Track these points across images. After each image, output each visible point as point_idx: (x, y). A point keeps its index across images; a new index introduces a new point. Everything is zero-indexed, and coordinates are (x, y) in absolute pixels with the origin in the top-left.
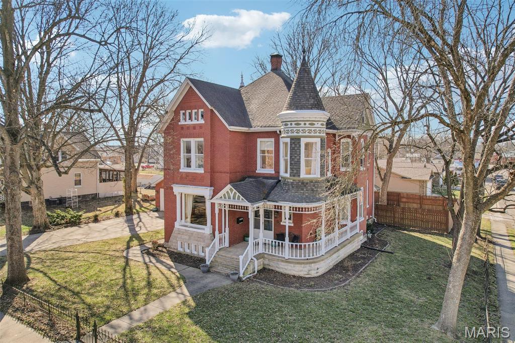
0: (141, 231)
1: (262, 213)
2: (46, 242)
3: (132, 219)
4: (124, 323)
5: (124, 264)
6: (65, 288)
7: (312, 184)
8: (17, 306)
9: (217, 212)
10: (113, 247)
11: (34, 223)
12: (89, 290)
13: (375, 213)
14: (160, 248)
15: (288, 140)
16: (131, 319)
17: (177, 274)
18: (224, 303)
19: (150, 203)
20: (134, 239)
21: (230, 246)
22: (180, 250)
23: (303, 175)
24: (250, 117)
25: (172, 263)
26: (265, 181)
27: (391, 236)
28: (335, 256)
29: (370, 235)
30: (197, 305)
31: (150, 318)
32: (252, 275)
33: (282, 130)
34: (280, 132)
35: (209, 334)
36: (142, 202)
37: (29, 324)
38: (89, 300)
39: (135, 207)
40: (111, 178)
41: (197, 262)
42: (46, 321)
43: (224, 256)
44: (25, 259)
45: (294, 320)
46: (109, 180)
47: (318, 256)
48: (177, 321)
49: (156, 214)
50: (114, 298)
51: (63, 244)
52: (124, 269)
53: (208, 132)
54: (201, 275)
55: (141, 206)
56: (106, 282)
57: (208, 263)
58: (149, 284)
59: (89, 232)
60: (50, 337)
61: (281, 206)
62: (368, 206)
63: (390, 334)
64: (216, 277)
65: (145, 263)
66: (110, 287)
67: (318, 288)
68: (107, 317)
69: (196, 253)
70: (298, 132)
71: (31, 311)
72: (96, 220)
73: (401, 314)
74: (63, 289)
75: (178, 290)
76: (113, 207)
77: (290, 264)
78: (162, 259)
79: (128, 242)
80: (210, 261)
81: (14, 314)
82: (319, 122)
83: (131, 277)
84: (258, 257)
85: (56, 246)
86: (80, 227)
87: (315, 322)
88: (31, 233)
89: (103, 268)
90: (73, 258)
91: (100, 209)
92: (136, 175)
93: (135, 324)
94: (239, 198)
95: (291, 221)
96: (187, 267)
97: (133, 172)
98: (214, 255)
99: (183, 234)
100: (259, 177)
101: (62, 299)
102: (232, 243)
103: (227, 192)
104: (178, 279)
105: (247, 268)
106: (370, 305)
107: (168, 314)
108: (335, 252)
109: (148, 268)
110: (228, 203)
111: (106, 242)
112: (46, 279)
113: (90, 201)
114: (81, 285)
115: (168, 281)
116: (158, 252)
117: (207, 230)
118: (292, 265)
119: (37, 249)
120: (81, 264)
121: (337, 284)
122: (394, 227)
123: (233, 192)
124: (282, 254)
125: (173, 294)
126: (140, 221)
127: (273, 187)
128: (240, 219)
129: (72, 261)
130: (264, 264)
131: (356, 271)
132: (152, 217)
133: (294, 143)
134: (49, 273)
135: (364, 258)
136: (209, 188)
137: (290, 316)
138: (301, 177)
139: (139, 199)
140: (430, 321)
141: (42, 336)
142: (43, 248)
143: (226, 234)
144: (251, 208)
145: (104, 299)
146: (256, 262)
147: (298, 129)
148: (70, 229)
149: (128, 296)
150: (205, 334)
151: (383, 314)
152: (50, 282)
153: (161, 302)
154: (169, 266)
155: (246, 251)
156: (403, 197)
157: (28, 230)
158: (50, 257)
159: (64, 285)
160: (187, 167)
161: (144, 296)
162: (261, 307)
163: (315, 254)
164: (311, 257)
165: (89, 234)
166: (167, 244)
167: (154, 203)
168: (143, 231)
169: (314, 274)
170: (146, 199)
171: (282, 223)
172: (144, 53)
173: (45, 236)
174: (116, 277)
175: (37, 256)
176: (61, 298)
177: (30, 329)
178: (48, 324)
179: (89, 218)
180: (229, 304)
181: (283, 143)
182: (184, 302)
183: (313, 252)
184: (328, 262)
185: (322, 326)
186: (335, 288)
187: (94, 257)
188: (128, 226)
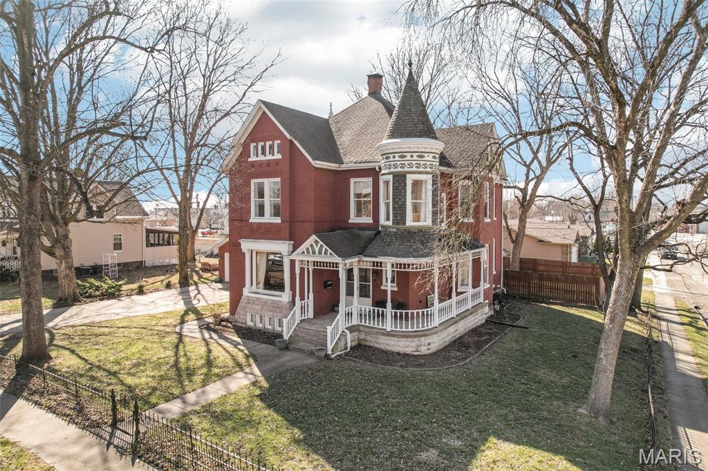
0: (199, 304)
1: (356, 273)
2: (75, 316)
3: (188, 292)
4: (175, 408)
5: (176, 340)
6: (99, 367)
7: (421, 234)
8: (34, 389)
9: (297, 271)
10: (163, 322)
11: (60, 294)
12: (130, 369)
13: (504, 282)
14: (224, 323)
15: (390, 177)
16: (184, 402)
17: (246, 351)
18: (307, 383)
19: (212, 274)
20: (190, 313)
21: (314, 317)
22: (250, 324)
23: (410, 222)
24: (341, 151)
25: (239, 340)
26: (361, 232)
27: (525, 309)
28: (452, 329)
29: (497, 307)
30: (271, 387)
31: (209, 401)
32: (343, 352)
33: (382, 165)
34: (380, 168)
35: (286, 419)
36: (201, 272)
37: (50, 409)
38: (129, 380)
39: (192, 278)
40: (161, 242)
41: (271, 338)
42: (72, 404)
43: (307, 329)
44: (47, 335)
45: (399, 403)
46: (159, 244)
47: (430, 327)
48: (244, 403)
49: (220, 285)
50: (162, 378)
51: (97, 319)
52: (177, 347)
53: (287, 170)
54: (277, 352)
55: (200, 277)
56: (151, 360)
57: (286, 337)
58: (209, 363)
59: (131, 305)
60: (77, 424)
61: (381, 263)
62: (494, 273)
63: (523, 418)
64: (296, 355)
65: (204, 340)
66: (158, 366)
67: (430, 367)
68: (153, 400)
69: (270, 327)
70: (403, 166)
71: (52, 394)
72: (141, 291)
73: (538, 396)
74: (95, 369)
75: (247, 370)
76: (163, 278)
77: (393, 338)
78: (226, 335)
79: (183, 317)
80: (289, 336)
81: (30, 398)
82: (429, 154)
83: (185, 355)
84: (352, 329)
85: (87, 321)
86: (120, 300)
87: (425, 405)
88: (55, 306)
89: (149, 345)
90: (110, 333)
91: (147, 279)
92: (193, 238)
93: (189, 409)
94: (326, 253)
95: (395, 285)
96: (258, 343)
97: (190, 235)
98: (294, 328)
99: (254, 304)
100: (352, 228)
101: (94, 380)
102: (317, 313)
103: (311, 245)
104: (247, 357)
105: (336, 344)
106: (498, 386)
107: (232, 397)
108: (452, 325)
109: (207, 344)
110: (311, 259)
111: (152, 317)
112: (74, 357)
113: (134, 271)
114: (119, 364)
115: (234, 360)
116: (221, 327)
117: (285, 297)
118: (396, 339)
119: (62, 324)
120: (120, 340)
121: (456, 363)
122: (529, 299)
123: (319, 245)
124: (383, 325)
125: (240, 374)
126: (199, 293)
127: (371, 240)
128: (328, 283)
129: (108, 337)
130: (358, 339)
131: (479, 348)
132: (214, 289)
133: (398, 181)
134: (78, 350)
135: (489, 334)
136: (288, 242)
137: (393, 398)
138: (407, 224)
139: (197, 269)
140: (576, 404)
141: (67, 423)
142: (70, 324)
143: (310, 301)
144: (342, 265)
145: (149, 379)
146: (349, 335)
147: (403, 162)
148: (106, 303)
149: (181, 376)
150: (280, 418)
151: (513, 396)
152: (79, 360)
153: (225, 383)
154: (235, 343)
155: (336, 320)
156: (541, 265)
157: (51, 303)
158: (80, 333)
159: (97, 363)
160: (260, 216)
161: (202, 377)
162: (356, 388)
163: (426, 324)
164: (421, 329)
165: (131, 307)
166: (232, 317)
167: (217, 273)
168: (203, 303)
169: (424, 350)
170: (207, 268)
171: (382, 288)
172: (204, 76)
173: (73, 310)
174: (165, 355)
175: (62, 332)
176: (93, 378)
177: (51, 414)
178: (74, 409)
179: (133, 290)
180: (313, 385)
181: (384, 182)
182: (254, 384)
183: (423, 323)
184: (442, 336)
185: (435, 410)
186: (452, 368)
187: (137, 333)
188: (183, 299)
